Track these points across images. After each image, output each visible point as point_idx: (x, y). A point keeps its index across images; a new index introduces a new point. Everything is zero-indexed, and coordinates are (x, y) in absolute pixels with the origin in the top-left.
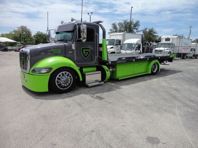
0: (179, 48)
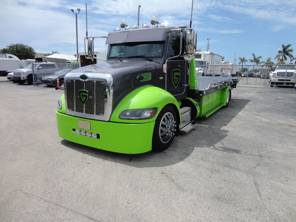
0: (211, 68)
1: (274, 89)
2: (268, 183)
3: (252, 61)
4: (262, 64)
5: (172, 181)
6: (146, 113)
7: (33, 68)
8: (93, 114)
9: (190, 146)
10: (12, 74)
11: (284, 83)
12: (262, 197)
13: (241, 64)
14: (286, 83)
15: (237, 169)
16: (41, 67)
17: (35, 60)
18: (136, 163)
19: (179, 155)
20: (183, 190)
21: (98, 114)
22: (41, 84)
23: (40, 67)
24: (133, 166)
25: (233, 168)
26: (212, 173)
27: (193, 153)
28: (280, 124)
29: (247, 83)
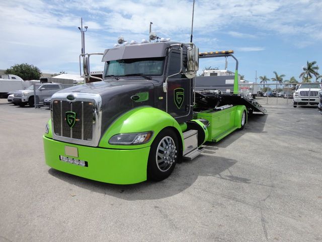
1: (298, 110)
2: (277, 219)
3: (274, 80)
4: (286, 83)
5: (166, 216)
6: (139, 137)
7: (34, 89)
8: (80, 138)
9: (193, 174)
10: (12, 95)
11: (308, 103)
12: (269, 237)
13: (263, 83)
14: (310, 103)
15: (244, 202)
16: (44, 88)
17: (39, 81)
18: (128, 195)
19: (179, 185)
20: (176, 228)
21: (86, 139)
22: (42, 106)
23: (42, 89)
24: (124, 199)
25: (238, 201)
26: (213, 207)
27: (195, 184)
28: (299, 149)
29: (267, 103)
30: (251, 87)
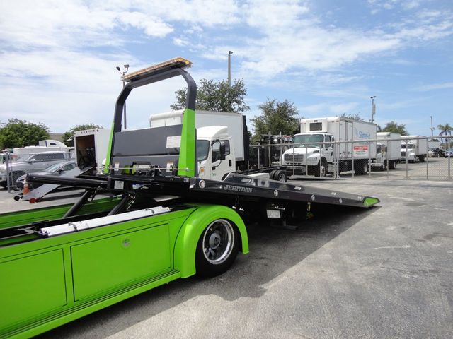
0: (346, 147)
13: (444, 135)
23: (32, 160)
29: (407, 177)
30: (414, 142)
